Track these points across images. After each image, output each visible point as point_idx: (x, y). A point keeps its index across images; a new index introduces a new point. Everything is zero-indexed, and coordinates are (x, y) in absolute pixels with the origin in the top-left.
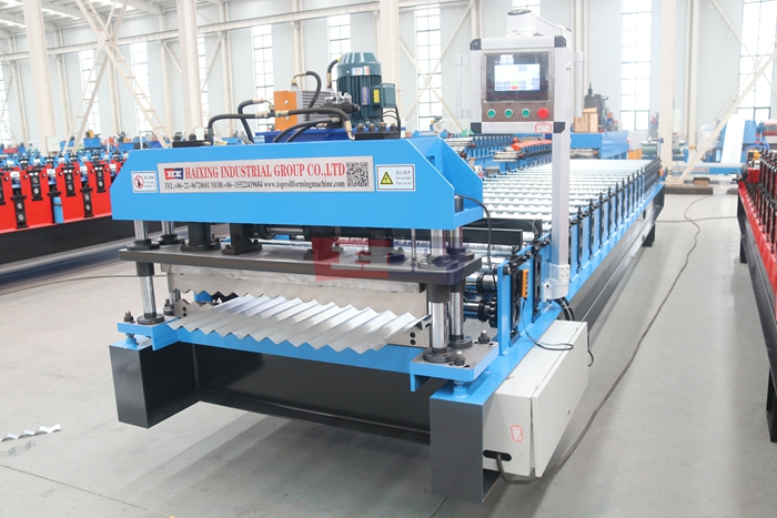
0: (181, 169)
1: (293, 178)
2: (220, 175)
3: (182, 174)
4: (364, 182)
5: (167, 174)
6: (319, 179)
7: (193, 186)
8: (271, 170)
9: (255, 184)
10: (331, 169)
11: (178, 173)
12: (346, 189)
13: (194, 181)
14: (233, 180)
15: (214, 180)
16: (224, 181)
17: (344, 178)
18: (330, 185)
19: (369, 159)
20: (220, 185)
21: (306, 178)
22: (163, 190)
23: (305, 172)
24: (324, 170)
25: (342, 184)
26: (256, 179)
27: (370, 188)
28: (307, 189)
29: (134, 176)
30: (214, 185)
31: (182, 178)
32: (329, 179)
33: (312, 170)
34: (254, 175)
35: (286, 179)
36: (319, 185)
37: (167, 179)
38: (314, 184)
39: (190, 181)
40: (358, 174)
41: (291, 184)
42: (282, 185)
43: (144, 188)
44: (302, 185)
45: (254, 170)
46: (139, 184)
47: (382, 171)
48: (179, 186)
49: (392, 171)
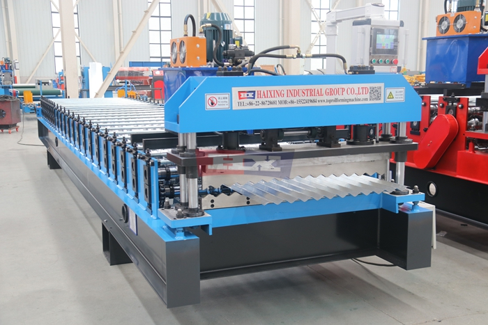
0: (254, 92)
1: (337, 96)
2: (285, 95)
3: (254, 95)
4: (379, 98)
5: (240, 95)
6: (352, 97)
7: (263, 103)
8: (323, 92)
9: (311, 101)
10: (361, 91)
11: (251, 95)
12: (369, 102)
13: (264, 100)
14: (295, 99)
15: (281, 99)
16: (289, 100)
17: (368, 96)
18: (359, 100)
19: (382, 85)
20: (285, 102)
21: (346, 96)
22: (235, 107)
23: (345, 93)
24: (356, 91)
25: (366, 99)
26: (312, 98)
27: (382, 101)
28: (345, 103)
29: (208, 97)
30: (281, 102)
31: (254, 98)
32: (359, 97)
33: (349, 91)
34: (311, 95)
35: (333, 97)
36: (353, 100)
37: (240, 98)
38: (350, 100)
39: (260, 100)
40: (376, 93)
41: (336, 100)
42: (330, 101)
43: (217, 107)
44: (343, 100)
45: (311, 92)
46: (212, 104)
47: (388, 91)
48: (251, 104)
49: (394, 91)
